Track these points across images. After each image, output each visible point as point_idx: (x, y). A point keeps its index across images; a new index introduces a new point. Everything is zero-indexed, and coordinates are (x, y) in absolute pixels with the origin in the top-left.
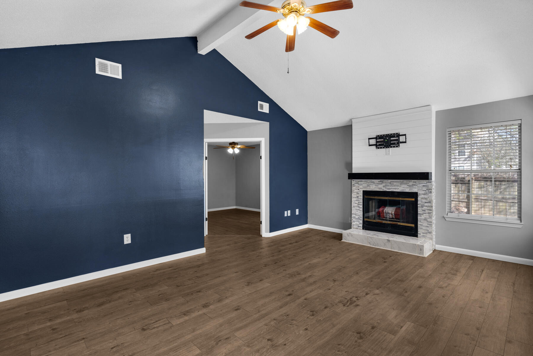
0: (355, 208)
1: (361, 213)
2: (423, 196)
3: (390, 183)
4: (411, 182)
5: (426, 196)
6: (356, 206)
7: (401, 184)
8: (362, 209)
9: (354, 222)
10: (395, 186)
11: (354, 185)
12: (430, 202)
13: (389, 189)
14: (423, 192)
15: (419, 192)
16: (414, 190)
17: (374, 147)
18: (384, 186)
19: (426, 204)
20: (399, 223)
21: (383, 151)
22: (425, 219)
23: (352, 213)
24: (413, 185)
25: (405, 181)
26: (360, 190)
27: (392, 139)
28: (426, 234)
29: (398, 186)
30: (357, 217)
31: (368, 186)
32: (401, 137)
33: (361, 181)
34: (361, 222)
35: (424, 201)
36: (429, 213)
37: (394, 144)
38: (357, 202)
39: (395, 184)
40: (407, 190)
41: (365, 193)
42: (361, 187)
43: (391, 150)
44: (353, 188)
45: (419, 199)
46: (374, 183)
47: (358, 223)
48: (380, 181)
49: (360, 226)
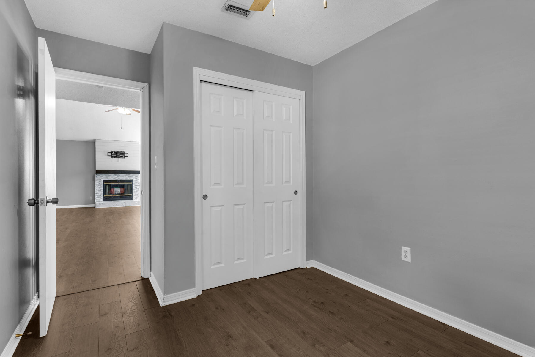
0: (98, 190)
1: (102, 193)
2: (136, 181)
3: (120, 176)
4: (130, 175)
5: (137, 181)
6: (98, 189)
7: (125, 176)
8: (102, 190)
9: (97, 198)
10: (122, 177)
11: (97, 177)
12: (138, 184)
13: (119, 178)
14: (136, 179)
15: (134, 180)
16: (132, 179)
17: (111, 157)
18: (116, 177)
19: (137, 185)
20: (125, 195)
21: (115, 159)
22: (137, 191)
23: (96, 193)
24: (131, 176)
25: (127, 174)
26: (101, 179)
27: (121, 154)
28: (137, 197)
29: (124, 177)
30: (99, 195)
31: (106, 177)
32: (125, 154)
33: (102, 175)
34: (102, 197)
35: (136, 183)
36: (138, 188)
37: (122, 157)
38: (99, 187)
39: (122, 176)
40: (129, 179)
41: (104, 181)
42: (102, 178)
43: (120, 159)
44: (96, 179)
45: (134, 182)
46: (110, 176)
47: (99, 198)
48: (114, 175)
49: (101, 199)
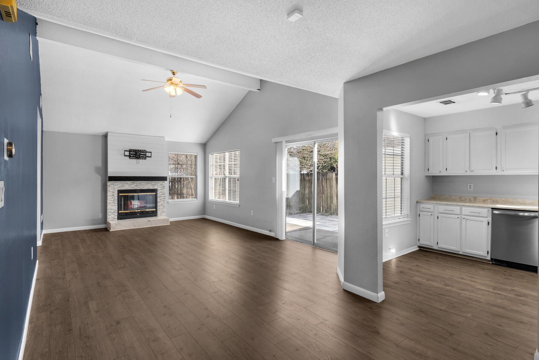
0: (110, 204)
1: (116, 208)
2: (160, 191)
3: (139, 183)
4: (154, 182)
5: (162, 191)
6: (111, 203)
7: (147, 184)
8: (117, 205)
9: (110, 215)
11: (109, 185)
12: (164, 194)
13: (139, 187)
14: (160, 188)
15: (158, 189)
16: (155, 187)
17: (128, 158)
18: (135, 186)
19: (162, 196)
20: (146, 210)
21: (134, 161)
22: (162, 205)
23: (108, 208)
24: (155, 184)
25: (150, 182)
26: (115, 189)
27: (142, 153)
28: (162, 213)
29: (145, 185)
30: (112, 211)
31: (122, 186)
32: (147, 153)
33: (116, 183)
34: (116, 214)
35: (161, 193)
36: (164, 201)
37: (144, 157)
38: (113, 199)
39: (143, 184)
40: (151, 188)
41: (120, 191)
42: (116, 187)
43: (140, 161)
44: (109, 188)
45: (158, 193)
46: (127, 183)
47: (113, 216)
48: (133, 182)
49: (115, 218)
